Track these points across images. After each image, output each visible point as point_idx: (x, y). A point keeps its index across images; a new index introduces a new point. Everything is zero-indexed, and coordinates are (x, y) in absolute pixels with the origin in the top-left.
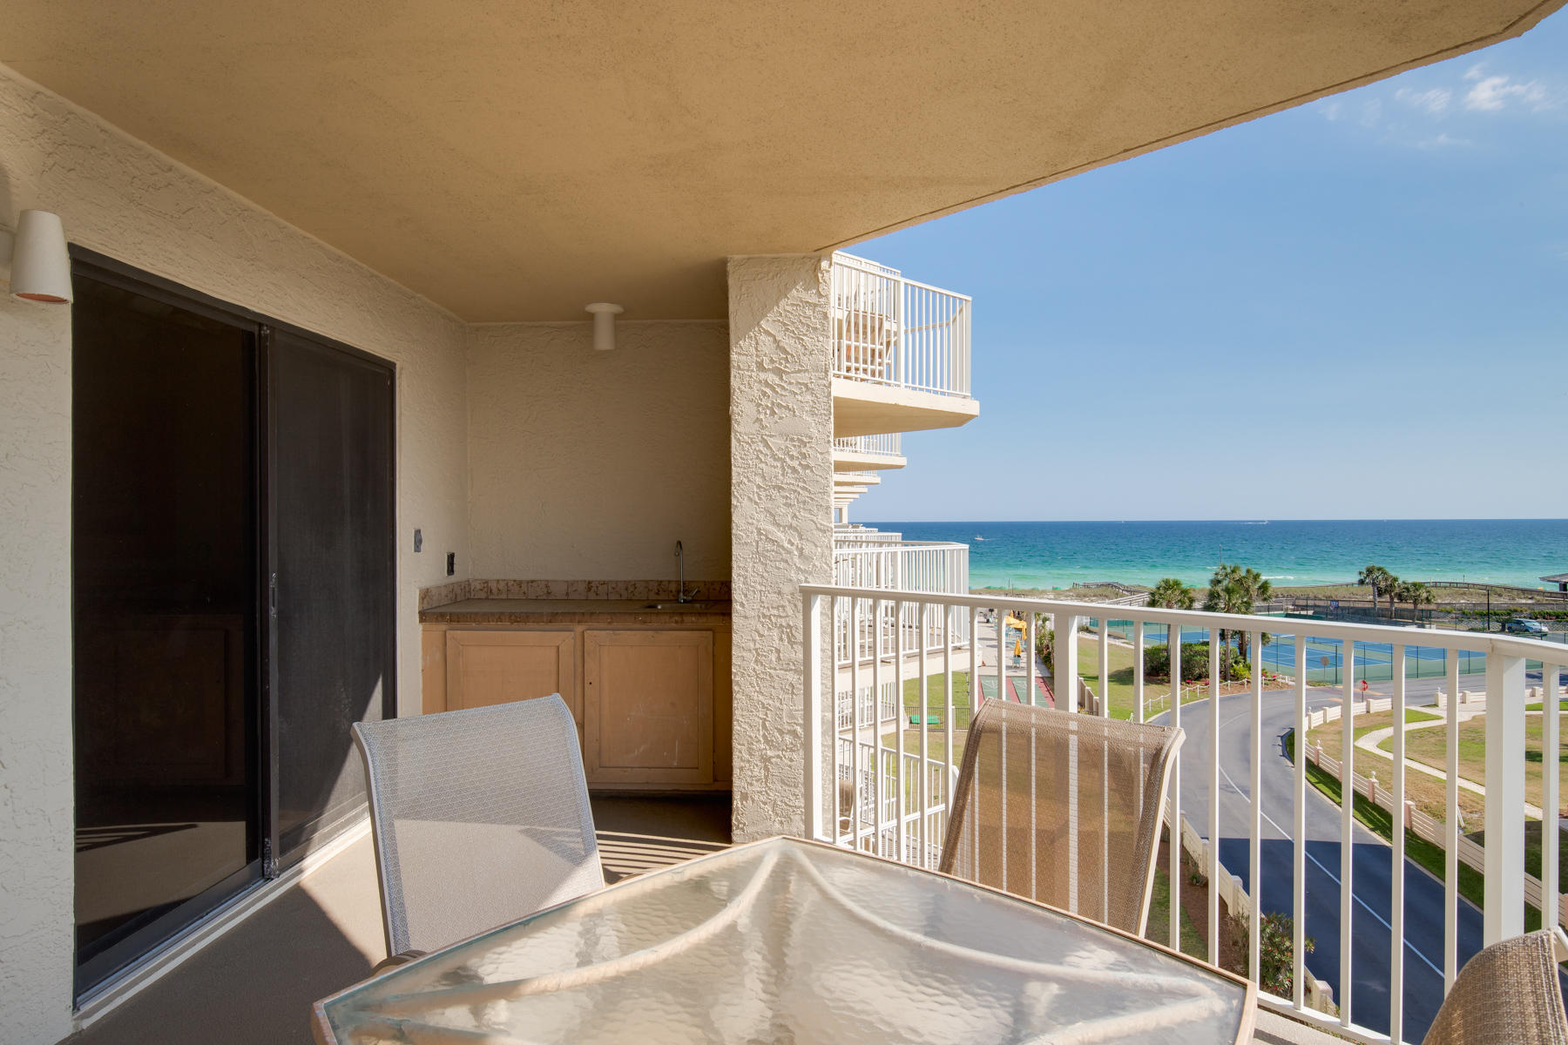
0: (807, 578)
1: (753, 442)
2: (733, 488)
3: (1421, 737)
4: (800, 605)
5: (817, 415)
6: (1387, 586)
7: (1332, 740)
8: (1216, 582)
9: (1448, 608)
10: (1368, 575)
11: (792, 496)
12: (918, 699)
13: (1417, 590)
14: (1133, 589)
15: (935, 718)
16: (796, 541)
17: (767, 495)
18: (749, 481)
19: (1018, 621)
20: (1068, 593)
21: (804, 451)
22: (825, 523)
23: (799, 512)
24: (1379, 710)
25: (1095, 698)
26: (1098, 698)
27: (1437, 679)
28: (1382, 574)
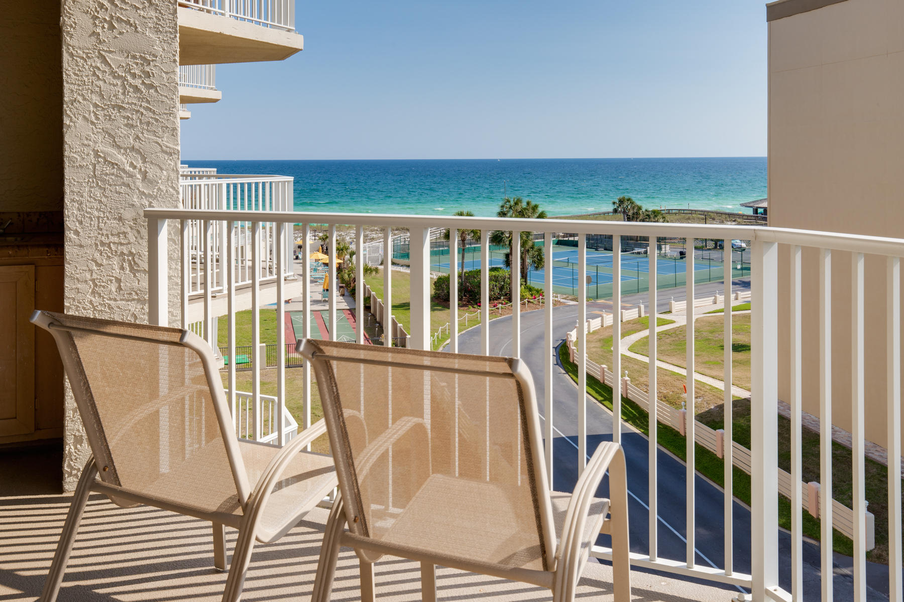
0: (151, 203)
1: (89, 58)
2: (65, 106)
3: (660, 339)
4: (145, 232)
5: (161, 32)
6: (634, 214)
10: (620, 205)
11: (134, 117)
12: (227, 339)
13: (656, 216)
15: (245, 358)
16: (139, 164)
17: (105, 115)
18: (85, 99)
21: (147, 69)
22: (171, 146)
23: (143, 133)
24: (629, 319)
25: (399, 325)
26: (401, 325)
27: (670, 290)
28: (630, 203)
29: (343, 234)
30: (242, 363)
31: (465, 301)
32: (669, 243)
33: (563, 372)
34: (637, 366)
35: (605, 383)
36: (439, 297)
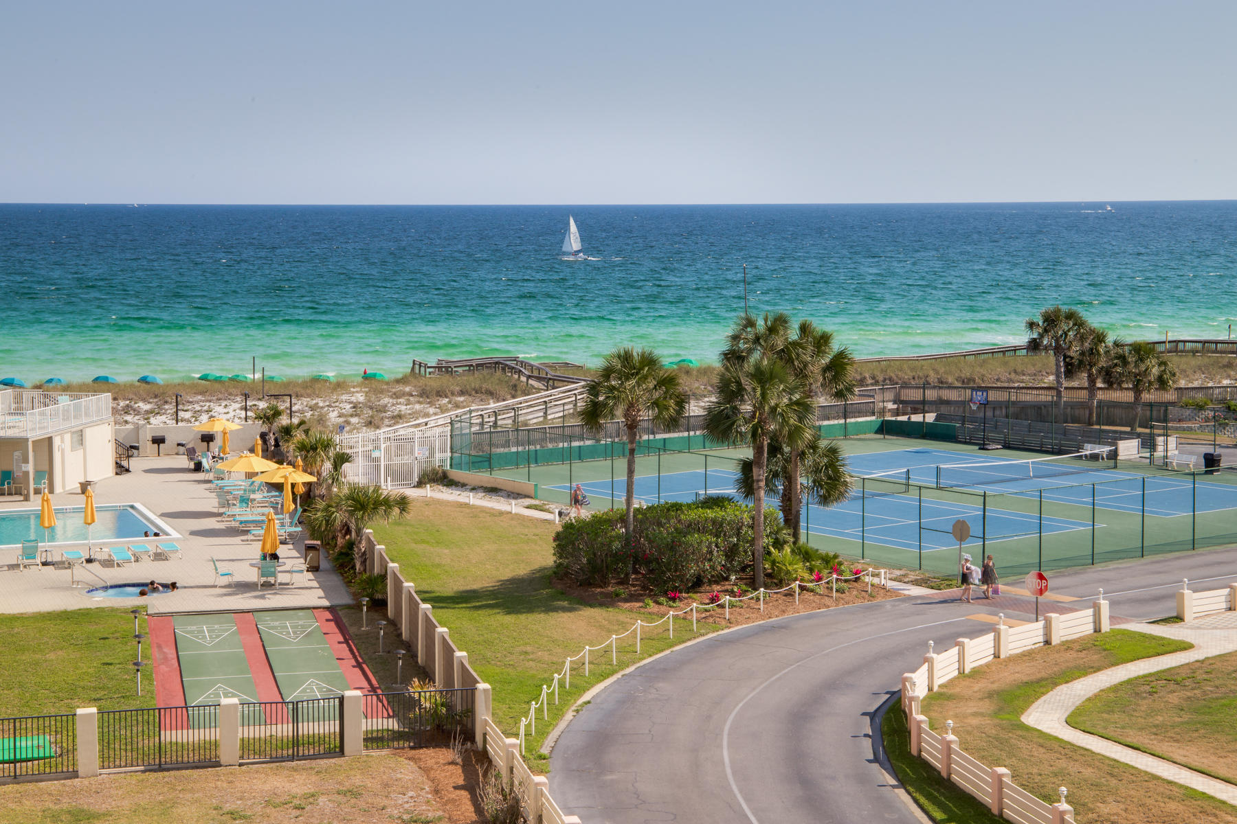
3: (1151, 694)
6: (1083, 354)
7: (975, 714)
8: (733, 357)
9: (1200, 396)
10: (1046, 331)
13: (1142, 360)
14: (551, 374)
19: (271, 466)
20: (400, 388)
24: (1069, 638)
25: (458, 654)
26: (464, 654)
27: (1178, 558)
28: (1075, 325)
29: (321, 404)
30: (27, 760)
31: (633, 585)
32: (1177, 429)
33: (893, 782)
34: (1090, 770)
35: (1005, 816)
36: (566, 574)
